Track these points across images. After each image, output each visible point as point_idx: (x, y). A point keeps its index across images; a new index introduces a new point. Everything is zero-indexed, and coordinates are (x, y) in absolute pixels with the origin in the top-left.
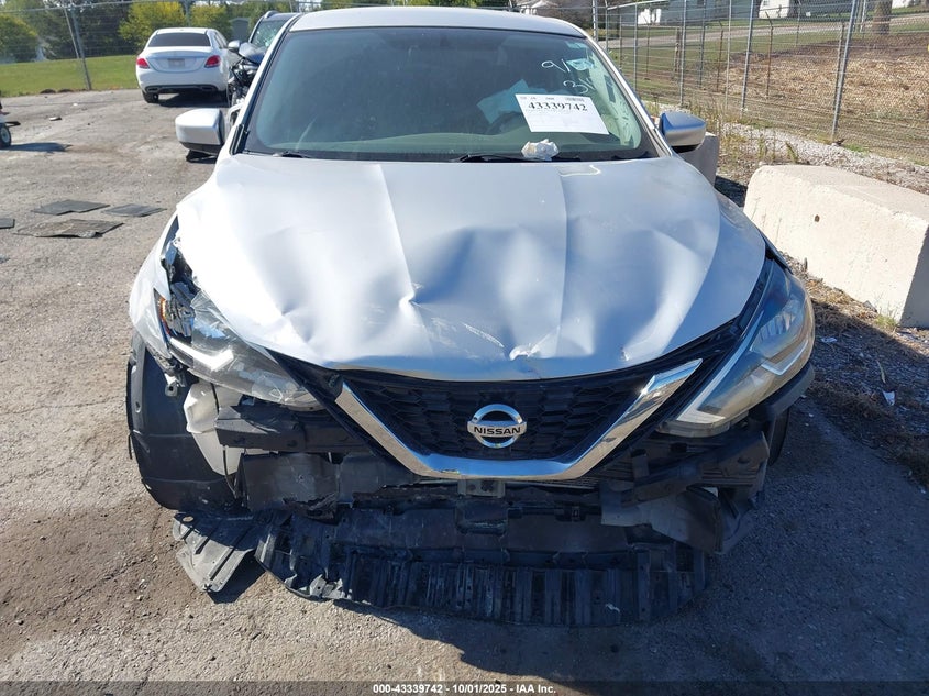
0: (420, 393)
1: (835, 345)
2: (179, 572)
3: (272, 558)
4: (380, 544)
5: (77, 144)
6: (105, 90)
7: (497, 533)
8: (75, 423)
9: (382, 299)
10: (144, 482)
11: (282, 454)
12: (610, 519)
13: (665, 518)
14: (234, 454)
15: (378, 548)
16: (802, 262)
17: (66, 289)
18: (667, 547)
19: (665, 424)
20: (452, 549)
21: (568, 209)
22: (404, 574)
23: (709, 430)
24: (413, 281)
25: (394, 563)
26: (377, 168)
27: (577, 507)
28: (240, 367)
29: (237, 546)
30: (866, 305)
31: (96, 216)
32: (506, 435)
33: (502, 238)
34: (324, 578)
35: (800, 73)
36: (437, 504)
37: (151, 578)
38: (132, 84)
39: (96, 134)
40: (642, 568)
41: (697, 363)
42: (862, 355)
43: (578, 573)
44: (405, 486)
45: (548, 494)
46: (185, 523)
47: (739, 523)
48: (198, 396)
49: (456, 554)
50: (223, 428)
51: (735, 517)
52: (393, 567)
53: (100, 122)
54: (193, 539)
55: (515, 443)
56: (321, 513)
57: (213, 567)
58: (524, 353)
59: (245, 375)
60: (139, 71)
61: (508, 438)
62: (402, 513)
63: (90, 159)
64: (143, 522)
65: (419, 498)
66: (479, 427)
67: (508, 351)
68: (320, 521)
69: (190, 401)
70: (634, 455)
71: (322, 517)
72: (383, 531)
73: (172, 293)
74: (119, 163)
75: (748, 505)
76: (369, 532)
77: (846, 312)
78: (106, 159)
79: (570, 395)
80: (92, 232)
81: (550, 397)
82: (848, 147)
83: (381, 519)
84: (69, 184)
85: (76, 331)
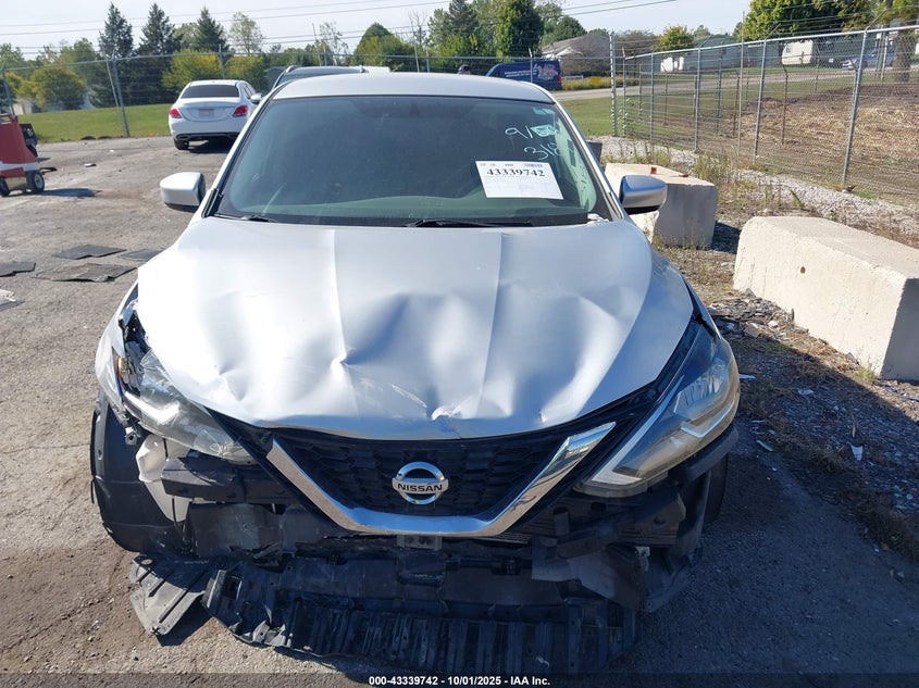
0: (347, 450)
1: (810, 396)
2: (131, 614)
3: (217, 602)
4: (322, 592)
5: (107, 190)
6: (143, 136)
7: (435, 585)
8: (58, 464)
9: (315, 361)
10: (105, 525)
11: (227, 504)
12: (540, 574)
13: (593, 574)
14: (182, 504)
15: (320, 595)
16: (789, 312)
17: (72, 332)
18: (599, 603)
19: (581, 484)
20: (392, 599)
21: (502, 274)
22: (344, 621)
23: (626, 491)
24: (346, 343)
25: (336, 611)
26: (330, 233)
27: (512, 561)
28: (185, 422)
29: (190, 589)
30: (848, 357)
31: (112, 260)
32: (428, 492)
33: (435, 303)
34: (268, 623)
35: (818, 119)
36: (380, 555)
37: (104, 619)
38: (165, 132)
39: (126, 181)
40: (573, 623)
41: (610, 426)
42: (836, 408)
43: (512, 624)
44: (346, 538)
45: (483, 548)
46: (144, 566)
47: (673, 581)
48: (151, 447)
49: (397, 604)
50: (168, 478)
51: (670, 574)
52: (335, 615)
53: (131, 168)
54: (148, 582)
55: (440, 499)
56: (266, 561)
57: (163, 610)
58: (445, 413)
59: (189, 429)
60: (172, 121)
61: (431, 495)
62: (345, 563)
63: (116, 204)
64: (106, 563)
65: (361, 549)
66: (403, 483)
67: (430, 412)
68: (265, 568)
69: (143, 451)
70: (557, 511)
71: (267, 565)
72: (325, 578)
73: (126, 351)
74: (142, 208)
75: (683, 562)
76: (313, 580)
77: (828, 363)
78: (131, 204)
79: (490, 455)
80: (106, 276)
81: (471, 455)
82: (857, 194)
83: (324, 567)
84: (92, 229)
85: (75, 373)
